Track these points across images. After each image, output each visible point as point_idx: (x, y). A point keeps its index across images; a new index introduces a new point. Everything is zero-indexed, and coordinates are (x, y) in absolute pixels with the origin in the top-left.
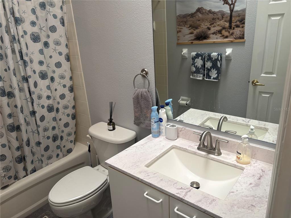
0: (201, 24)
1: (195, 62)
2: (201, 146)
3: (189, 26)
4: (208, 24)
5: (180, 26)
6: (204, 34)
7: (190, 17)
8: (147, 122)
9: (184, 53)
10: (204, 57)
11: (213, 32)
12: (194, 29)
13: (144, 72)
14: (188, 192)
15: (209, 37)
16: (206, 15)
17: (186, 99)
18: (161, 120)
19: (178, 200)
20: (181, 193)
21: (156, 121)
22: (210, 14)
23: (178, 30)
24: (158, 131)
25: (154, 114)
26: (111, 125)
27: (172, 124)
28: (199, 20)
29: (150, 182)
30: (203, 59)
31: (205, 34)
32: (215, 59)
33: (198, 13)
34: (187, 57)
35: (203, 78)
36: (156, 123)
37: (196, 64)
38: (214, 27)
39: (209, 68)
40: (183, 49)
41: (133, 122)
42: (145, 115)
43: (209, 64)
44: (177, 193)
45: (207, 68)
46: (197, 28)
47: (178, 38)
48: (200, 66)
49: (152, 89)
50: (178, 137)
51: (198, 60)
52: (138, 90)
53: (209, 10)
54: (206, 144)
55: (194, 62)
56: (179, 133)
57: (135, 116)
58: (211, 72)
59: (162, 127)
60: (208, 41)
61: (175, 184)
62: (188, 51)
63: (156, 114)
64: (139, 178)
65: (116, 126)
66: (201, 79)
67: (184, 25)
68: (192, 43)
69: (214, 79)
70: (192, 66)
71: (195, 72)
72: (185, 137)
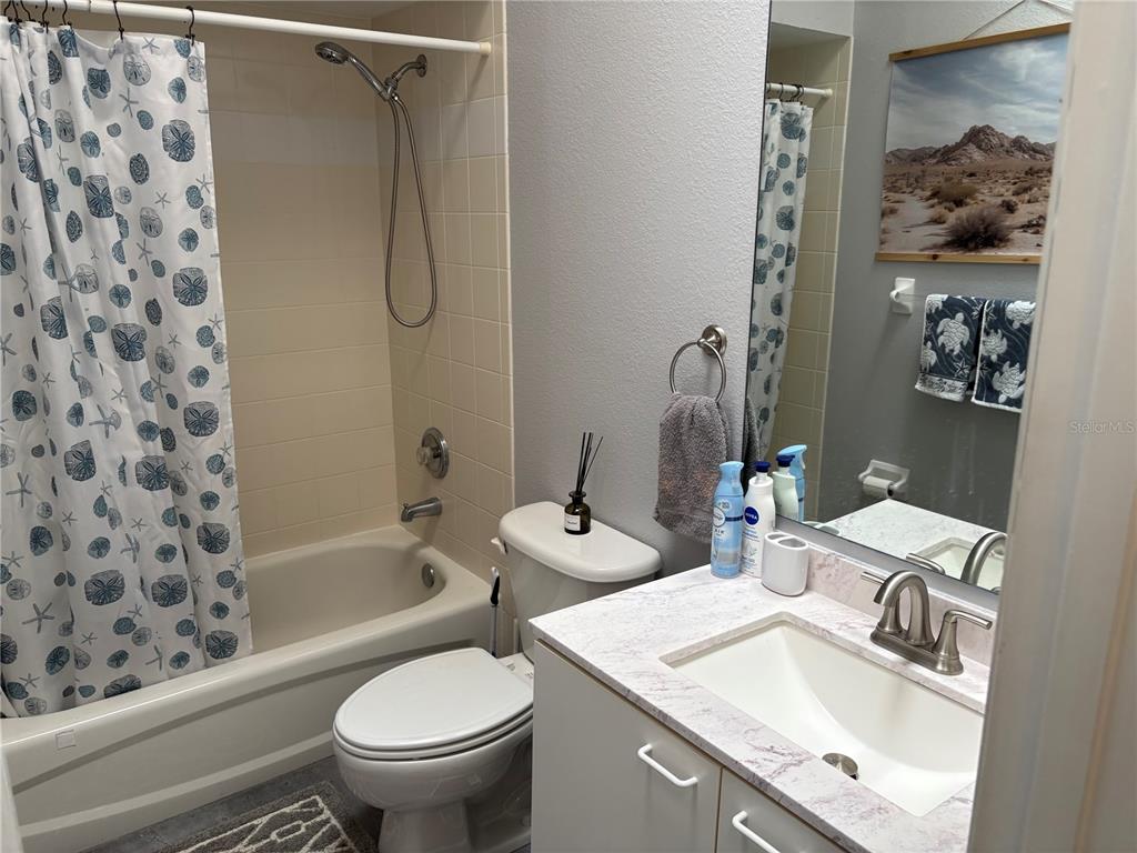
0: (977, 187)
1: (939, 330)
2: (887, 629)
3: (928, 193)
4: (1006, 192)
5: (896, 192)
6: (986, 228)
7: (938, 163)
8: (699, 516)
9: (898, 294)
10: (975, 313)
11: (1024, 220)
12: (948, 204)
13: (713, 338)
14: (792, 764)
15: (1008, 240)
16: (1003, 155)
17: (893, 473)
18: (751, 516)
19: (749, 784)
20: (766, 763)
21: (732, 516)
22: (1019, 154)
23: (885, 204)
24: (736, 555)
25: (728, 488)
26: (576, 514)
27: (793, 537)
28: (972, 175)
29: (665, 711)
30: (974, 325)
31: (993, 227)
32: (1022, 325)
33: (972, 148)
34: (911, 310)
35: (967, 398)
36: (732, 523)
37: (941, 339)
38: (1029, 202)
39: (994, 358)
40: (898, 279)
41: (651, 513)
42: (696, 490)
43: (993, 345)
44: (749, 761)
45: (987, 360)
46: (959, 203)
47: (883, 237)
48: (957, 349)
49: (734, 401)
50: (808, 588)
51: (952, 323)
52: (685, 397)
53: (1018, 137)
54: (905, 626)
55: (935, 332)
56: (814, 574)
57: (662, 492)
58: (1001, 374)
59: (752, 544)
60: (1000, 254)
61: (751, 733)
62: (917, 286)
63: (735, 490)
64: (629, 691)
65: (592, 520)
66: (956, 397)
67: (910, 189)
68: (935, 257)
69: (1009, 402)
70: (925, 344)
71: (933, 370)
72: (836, 594)
